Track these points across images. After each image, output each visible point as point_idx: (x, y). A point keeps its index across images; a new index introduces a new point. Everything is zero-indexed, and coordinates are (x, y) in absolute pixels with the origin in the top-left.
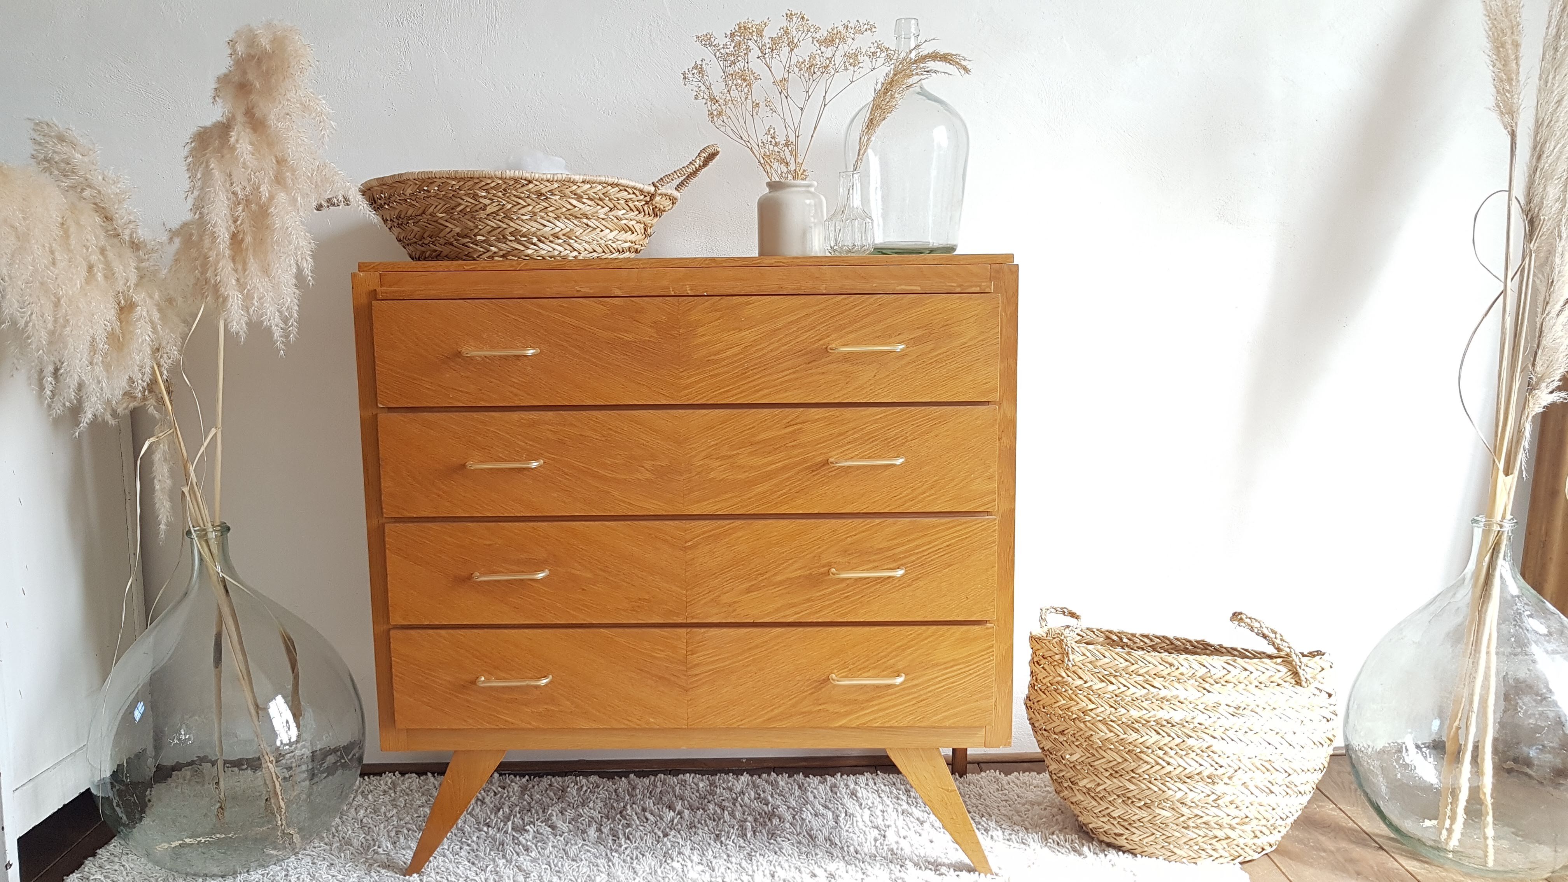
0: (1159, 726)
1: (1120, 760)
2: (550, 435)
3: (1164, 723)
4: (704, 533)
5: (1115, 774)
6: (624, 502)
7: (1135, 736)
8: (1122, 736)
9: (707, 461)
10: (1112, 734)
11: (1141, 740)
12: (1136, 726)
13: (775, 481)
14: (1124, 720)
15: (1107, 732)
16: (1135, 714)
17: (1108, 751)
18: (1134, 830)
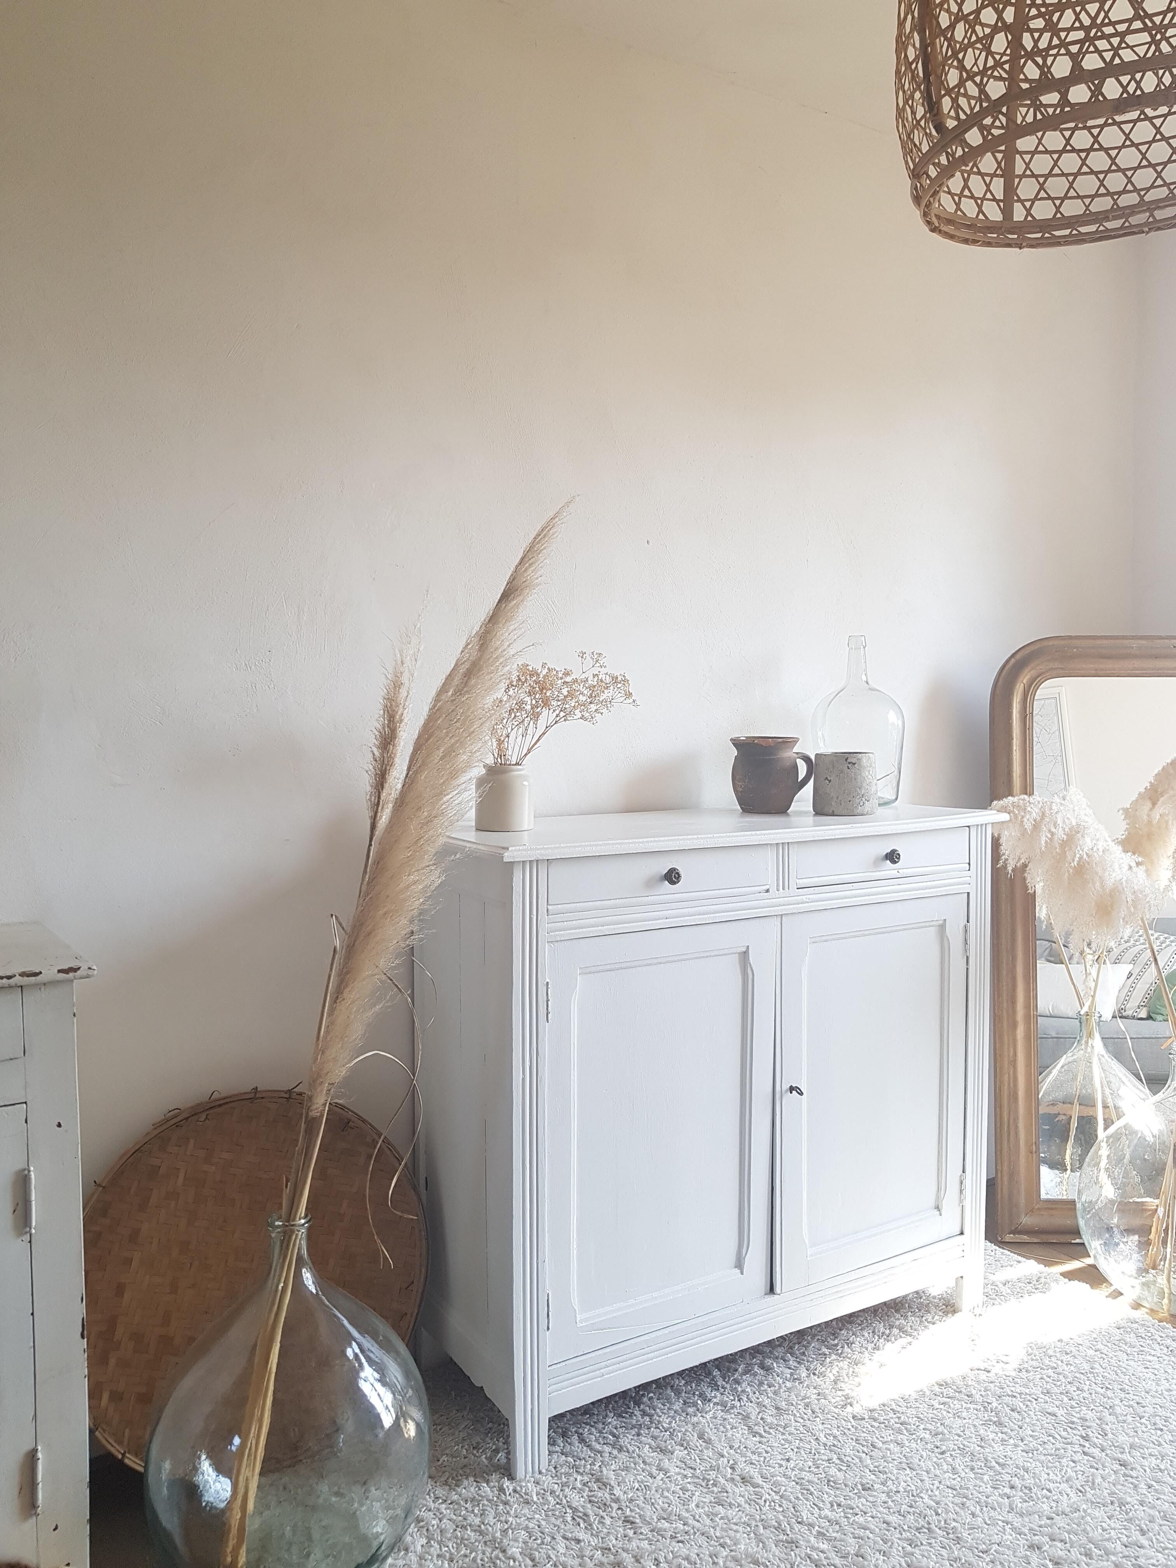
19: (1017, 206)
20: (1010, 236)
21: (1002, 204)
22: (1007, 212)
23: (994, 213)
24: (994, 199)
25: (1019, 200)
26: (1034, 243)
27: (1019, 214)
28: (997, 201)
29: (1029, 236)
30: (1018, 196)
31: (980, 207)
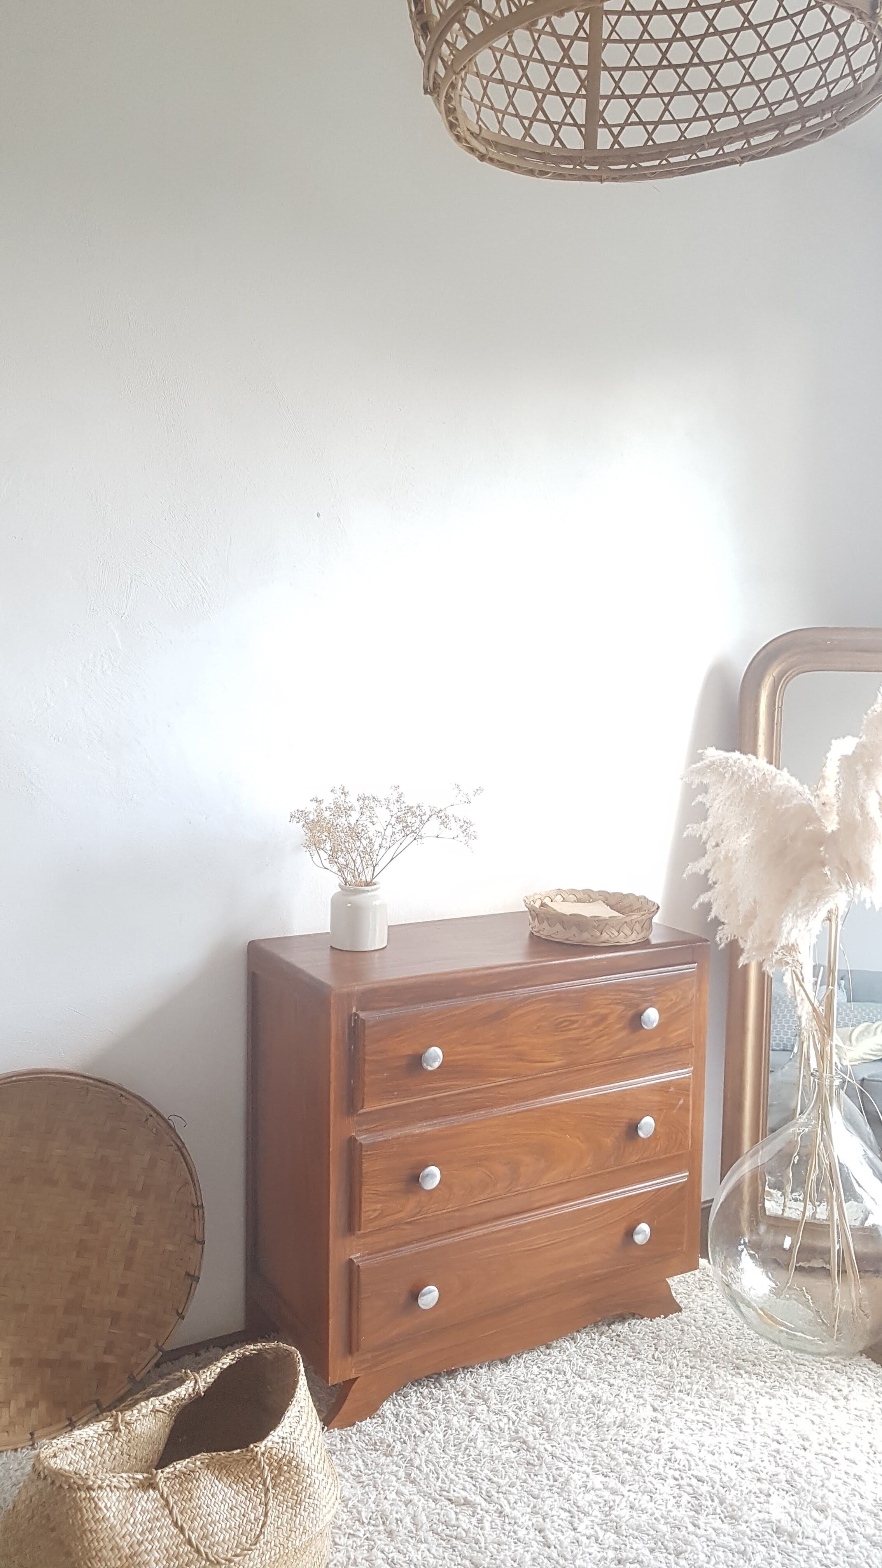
19: (603, 133)
20: (590, 167)
21: (583, 130)
22: (590, 138)
23: (573, 140)
24: (575, 124)
25: (606, 125)
26: (617, 175)
27: (604, 141)
28: (578, 127)
29: (612, 167)
31: (556, 133)
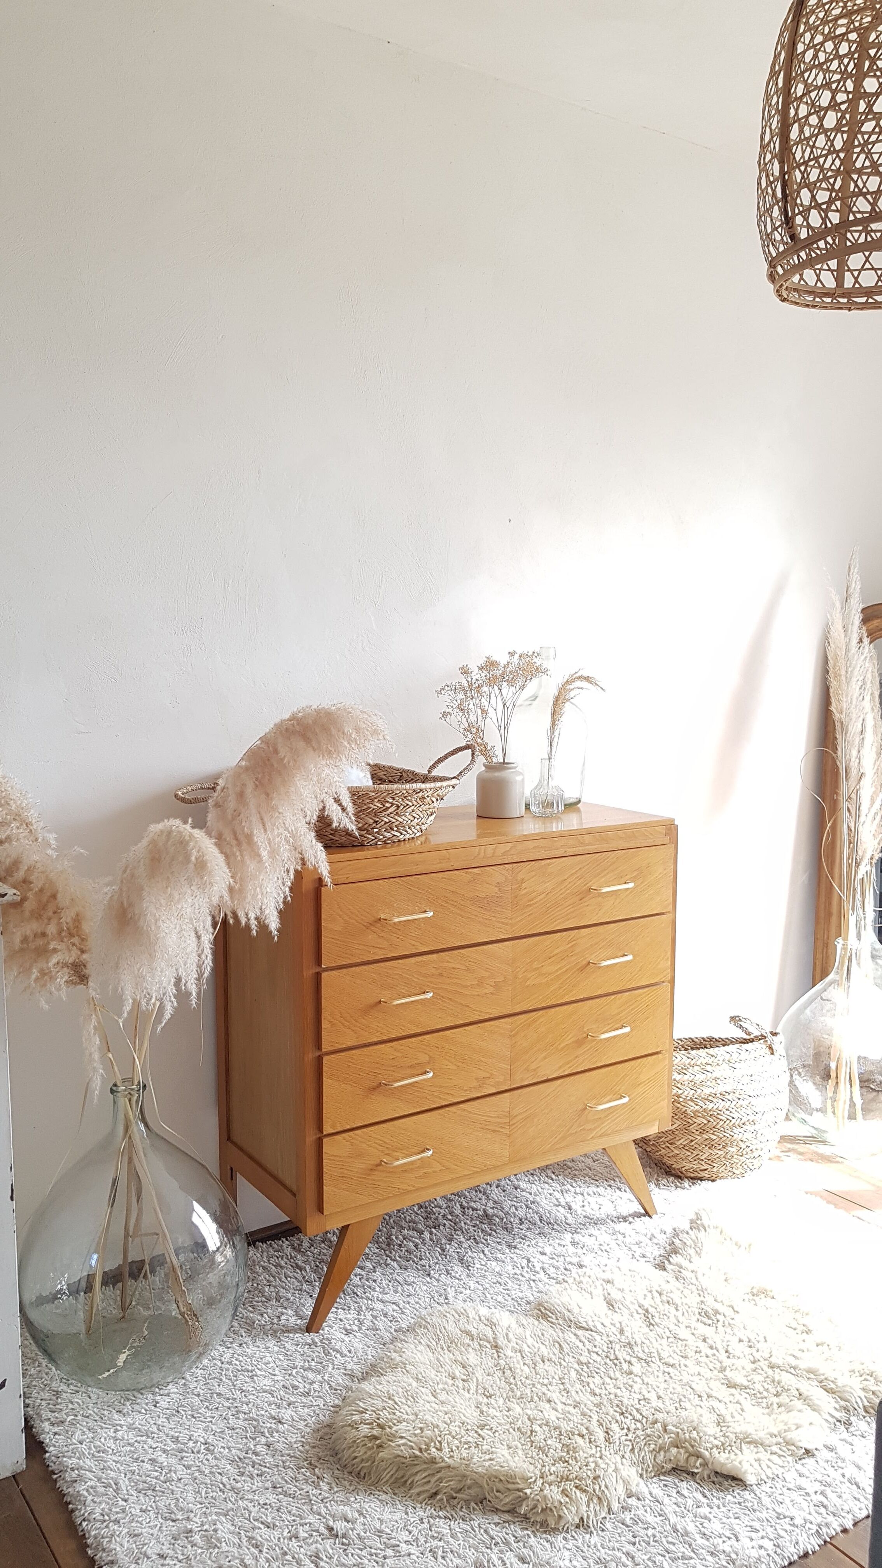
0: (723, 1096)
1: (706, 1122)
2: (434, 971)
3: (724, 1093)
4: (521, 1024)
5: (703, 1131)
6: (477, 1011)
7: (711, 1105)
8: (705, 1107)
9: (525, 974)
10: (698, 1107)
11: (715, 1107)
12: (710, 1098)
13: (560, 982)
14: (703, 1096)
15: (694, 1106)
16: (707, 1091)
17: (699, 1118)
18: (714, 1165)
19: (847, 275)
20: (841, 300)
21: (835, 273)
22: (840, 280)
23: (829, 282)
24: (829, 270)
25: (849, 270)
26: (864, 307)
27: (849, 282)
28: (832, 271)
29: (859, 300)
30: (848, 267)
31: (818, 276)
